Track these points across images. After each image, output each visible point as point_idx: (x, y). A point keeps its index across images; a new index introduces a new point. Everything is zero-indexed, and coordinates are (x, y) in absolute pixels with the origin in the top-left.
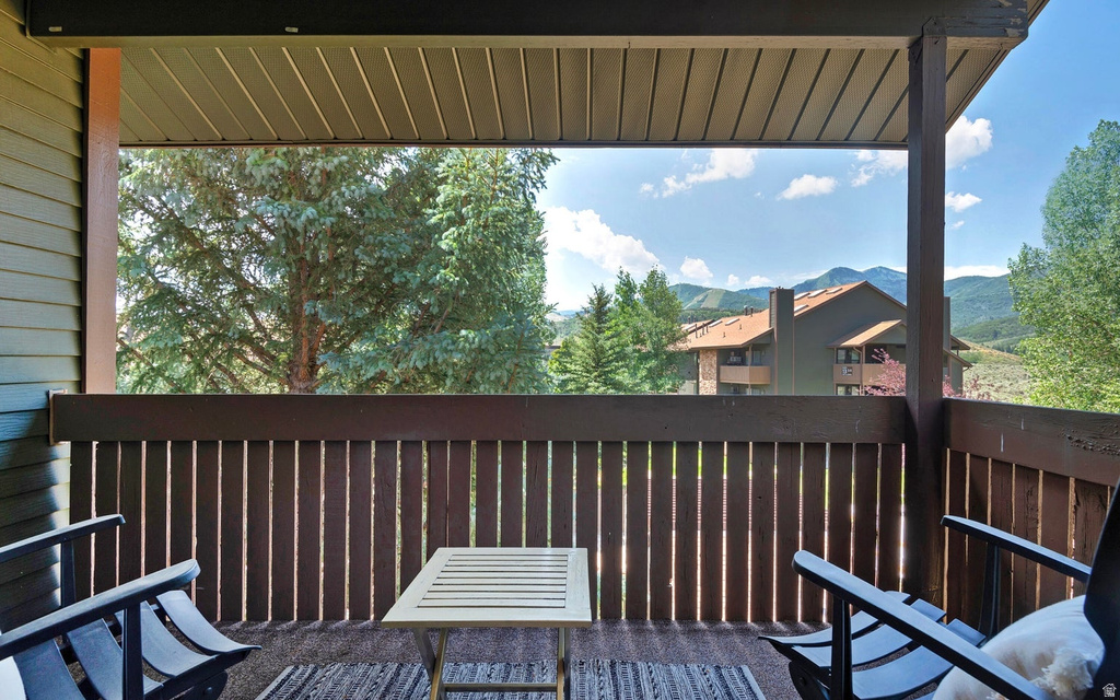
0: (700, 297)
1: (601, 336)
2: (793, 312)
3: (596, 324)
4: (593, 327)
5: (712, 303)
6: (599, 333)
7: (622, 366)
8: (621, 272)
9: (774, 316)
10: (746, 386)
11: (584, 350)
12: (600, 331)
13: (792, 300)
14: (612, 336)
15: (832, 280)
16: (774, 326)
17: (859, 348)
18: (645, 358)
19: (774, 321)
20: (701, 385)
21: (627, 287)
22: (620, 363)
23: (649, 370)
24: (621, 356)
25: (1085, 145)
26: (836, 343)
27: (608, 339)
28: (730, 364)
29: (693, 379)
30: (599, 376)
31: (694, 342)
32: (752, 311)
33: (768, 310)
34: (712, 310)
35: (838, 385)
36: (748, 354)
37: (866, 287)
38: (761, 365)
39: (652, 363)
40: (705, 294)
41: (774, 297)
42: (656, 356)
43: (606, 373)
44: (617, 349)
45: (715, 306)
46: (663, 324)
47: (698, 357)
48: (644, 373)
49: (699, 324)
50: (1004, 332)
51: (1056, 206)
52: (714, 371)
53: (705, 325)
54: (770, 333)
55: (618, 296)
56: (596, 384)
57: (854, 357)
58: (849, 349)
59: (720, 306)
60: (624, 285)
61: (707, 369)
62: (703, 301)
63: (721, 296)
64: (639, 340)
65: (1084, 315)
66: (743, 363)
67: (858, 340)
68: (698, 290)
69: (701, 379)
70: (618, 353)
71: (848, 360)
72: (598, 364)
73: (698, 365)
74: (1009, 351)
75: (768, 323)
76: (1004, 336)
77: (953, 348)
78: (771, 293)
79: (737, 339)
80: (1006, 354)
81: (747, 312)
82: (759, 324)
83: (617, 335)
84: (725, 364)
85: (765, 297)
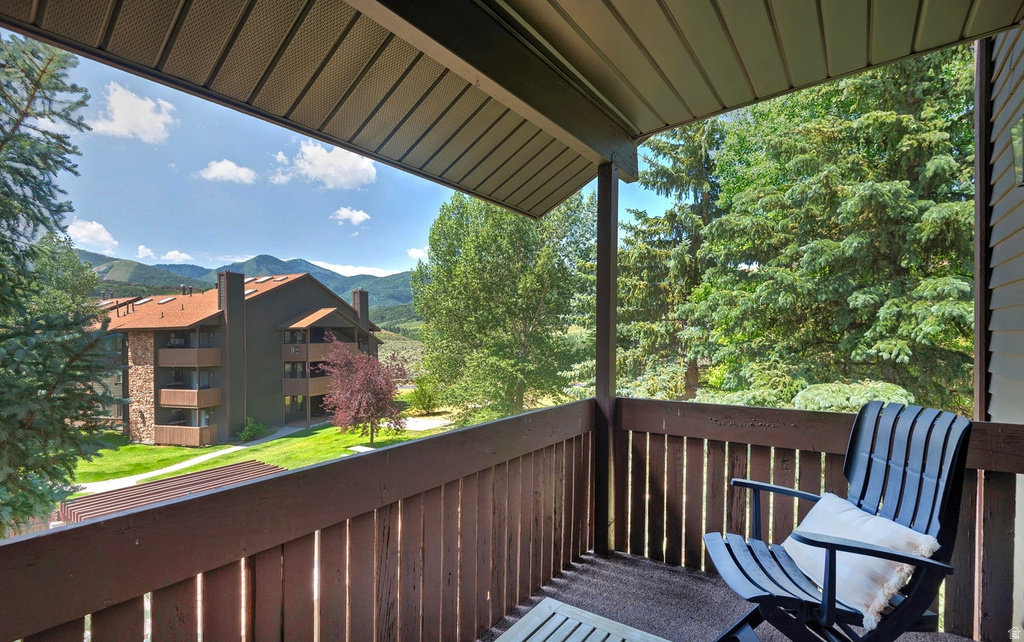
0: (103, 268)
2: (244, 296)
5: (122, 276)
9: (224, 298)
10: (194, 369)
13: (242, 284)
15: (258, 266)
16: (224, 308)
17: (305, 330)
19: (224, 304)
20: (130, 371)
25: (449, 203)
26: (283, 326)
28: (171, 347)
31: (117, 321)
32: (191, 291)
33: (217, 290)
34: (120, 284)
35: (286, 363)
36: (194, 336)
37: (308, 278)
38: (210, 347)
40: (109, 264)
41: (224, 280)
45: (125, 280)
47: (125, 339)
49: (121, 301)
50: (388, 317)
52: (151, 355)
53: (130, 302)
54: (220, 315)
57: (299, 338)
58: (295, 331)
61: (140, 353)
62: (107, 271)
63: (132, 269)
66: (187, 345)
67: (303, 323)
68: (100, 259)
71: (293, 341)
73: (126, 349)
74: (391, 331)
75: (217, 305)
76: (388, 320)
77: (371, 330)
78: (220, 275)
79: (180, 320)
81: (184, 291)
82: (207, 305)
84: (164, 346)
85: (215, 279)
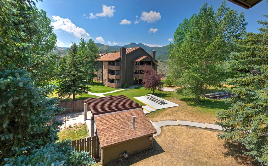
0: (102, 47)
1: (76, 57)
2: (125, 53)
3: (73, 54)
4: (72, 55)
5: (105, 48)
6: (74, 56)
7: (82, 66)
8: (82, 38)
9: (121, 54)
10: (115, 70)
11: (69, 61)
12: (75, 56)
13: (125, 50)
14: (79, 58)
15: (131, 45)
16: (121, 56)
17: (139, 62)
18: (89, 62)
19: (121, 55)
20: (104, 70)
21: (83, 43)
22: (82, 65)
23: (90, 66)
24: (81, 63)
26: (134, 61)
27: (78, 58)
28: (111, 65)
29: (101, 68)
30: (75, 69)
31: (102, 59)
32: (116, 52)
33: (120, 52)
35: (134, 70)
36: (115, 63)
37: (141, 48)
38: (118, 65)
39: (91, 64)
41: (121, 49)
42: (92, 62)
43: (77, 68)
44: (80, 61)
45: (106, 49)
46: (93, 54)
47: (103, 63)
48: (88, 67)
49: (103, 54)
51: (176, 35)
52: (107, 67)
53: (104, 55)
54: (120, 58)
55: (80, 45)
56: (74, 71)
57: (138, 64)
58: (137, 62)
59: (107, 49)
60: (82, 42)
61: (105, 66)
62: (103, 48)
63: (107, 47)
64: (87, 58)
65: (179, 57)
66: (114, 65)
67: (139, 60)
68: (102, 45)
69: (104, 68)
70: (81, 62)
71: (136, 64)
72: (75, 65)
73: (103, 65)
77: (155, 62)
79: (113, 59)
80: (161, 62)
81: (114, 52)
82: (118, 55)
83: (80, 57)
